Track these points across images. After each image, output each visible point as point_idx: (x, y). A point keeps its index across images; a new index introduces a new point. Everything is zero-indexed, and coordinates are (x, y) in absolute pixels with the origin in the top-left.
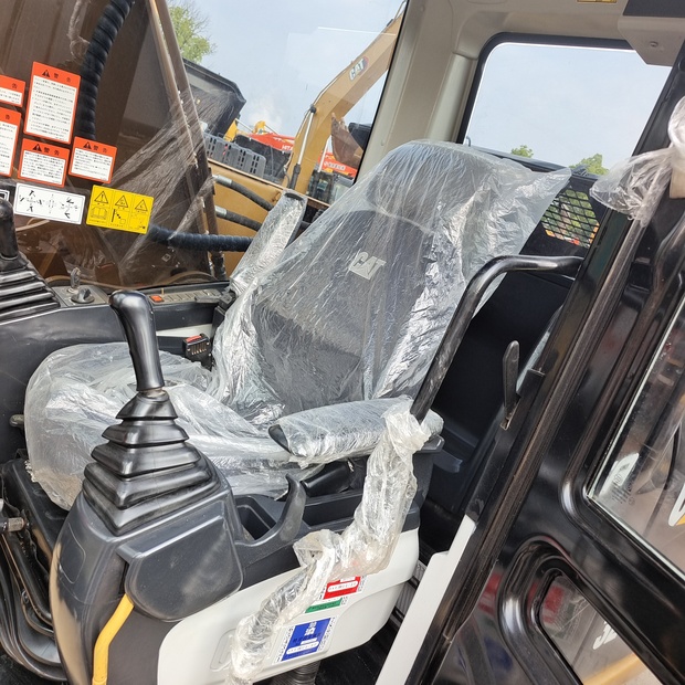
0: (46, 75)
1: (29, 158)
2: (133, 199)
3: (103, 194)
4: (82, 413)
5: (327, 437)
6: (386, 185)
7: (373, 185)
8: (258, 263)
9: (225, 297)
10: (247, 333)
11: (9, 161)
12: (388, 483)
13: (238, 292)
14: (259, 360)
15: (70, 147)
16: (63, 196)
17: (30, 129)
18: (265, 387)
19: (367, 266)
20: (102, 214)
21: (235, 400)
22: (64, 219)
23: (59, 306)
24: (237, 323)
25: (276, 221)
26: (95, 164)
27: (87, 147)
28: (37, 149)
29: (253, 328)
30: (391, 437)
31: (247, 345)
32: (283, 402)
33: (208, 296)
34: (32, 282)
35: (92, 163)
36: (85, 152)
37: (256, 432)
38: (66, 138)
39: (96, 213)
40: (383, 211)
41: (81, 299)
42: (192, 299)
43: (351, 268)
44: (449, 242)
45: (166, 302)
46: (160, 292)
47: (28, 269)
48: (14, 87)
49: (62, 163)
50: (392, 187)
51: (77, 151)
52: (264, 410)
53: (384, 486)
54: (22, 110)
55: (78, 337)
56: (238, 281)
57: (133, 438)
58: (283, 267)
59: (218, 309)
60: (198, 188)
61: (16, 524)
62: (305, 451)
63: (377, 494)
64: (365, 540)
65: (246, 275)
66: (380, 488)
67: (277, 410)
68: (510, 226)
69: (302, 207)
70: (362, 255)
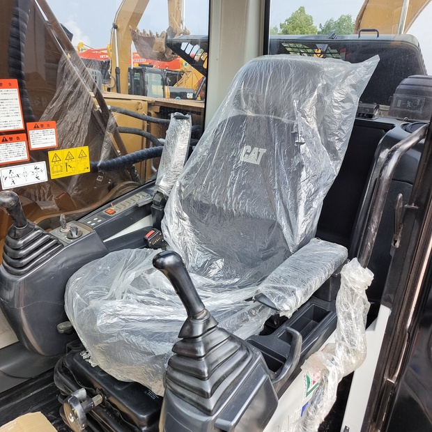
2: (76, 151)
3: (56, 155)
4: (121, 320)
5: (297, 293)
6: (248, 95)
7: (238, 97)
8: (172, 170)
9: (158, 199)
10: (183, 219)
12: (355, 313)
13: (164, 192)
14: (196, 234)
15: (25, 131)
16: (31, 166)
18: (207, 251)
19: (254, 155)
20: (59, 169)
21: (190, 264)
22: (36, 181)
23: (63, 246)
24: (174, 215)
25: (175, 137)
26: (45, 137)
27: (36, 127)
28: (4, 141)
29: (185, 215)
30: (350, 285)
31: (186, 227)
32: (222, 257)
33: (141, 199)
34: (41, 237)
35: (43, 137)
36: (36, 131)
37: (213, 282)
38: (21, 126)
39: (55, 170)
40: (250, 113)
42: (133, 204)
43: (242, 159)
44: (308, 126)
45: (117, 212)
46: (110, 206)
47: (36, 230)
49: (24, 144)
50: (252, 96)
51: (30, 132)
52: (212, 266)
53: (353, 316)
55: (79, 259)
56: (163, 185)
57: (201, 351)
58: (194, 169)
59: (153, 206)
60: (105, 125)
61: (97, 400)
62: (288, 307)
63: (349, 322)
64: (348, 352)
65: (167, 180)
66: (350, 318)
67: (220, 263)
68: (348, 106)
69: (190, 124)
70: (247, 148)
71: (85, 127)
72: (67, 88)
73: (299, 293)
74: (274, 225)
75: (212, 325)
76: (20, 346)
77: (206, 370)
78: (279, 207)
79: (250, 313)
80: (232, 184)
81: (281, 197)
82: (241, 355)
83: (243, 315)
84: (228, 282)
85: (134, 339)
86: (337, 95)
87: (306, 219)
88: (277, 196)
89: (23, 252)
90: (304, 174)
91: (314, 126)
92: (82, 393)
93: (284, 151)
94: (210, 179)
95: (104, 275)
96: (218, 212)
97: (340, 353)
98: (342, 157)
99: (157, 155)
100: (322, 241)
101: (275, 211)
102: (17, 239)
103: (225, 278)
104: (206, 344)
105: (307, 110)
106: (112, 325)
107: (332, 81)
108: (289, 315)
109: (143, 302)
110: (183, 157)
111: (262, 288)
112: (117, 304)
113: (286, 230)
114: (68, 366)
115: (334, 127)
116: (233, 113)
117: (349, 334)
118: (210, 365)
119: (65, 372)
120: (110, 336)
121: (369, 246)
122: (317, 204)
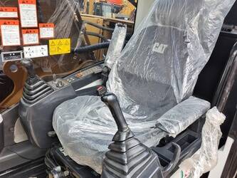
0: (23, 3)
1: (25, 36)
2: (63, 41)
3: (53, 42)
4: (81, 132)
5: (179, 124)
6: (159, 14)
7: (154, 15)
9: (105, 70)
10: (118, 82)
11: (19, 40)
12: (213, 138)
13: (109, 66)
14: (125, 91)
15: (38, 28)
16: (39, 47)
17: (23, 25)
18: (130, 100)
19: (160, 48)
22: (42, 56)
23: (53, 90)
24: (114, 79)
25: (117, 36)
26: (48, 32)
27: (44, 26)
28: (27, 32)
29: (120, 80)
30: (211, 122)
31: (120, 86)
32: (138, 104)
33: (96, 70)
34: (43, 84)
36: (43, 28)
37: (133, 117)
38: (36, 26)
39: (52, 50)
40: (160, 25)
41: (60, 85)
42: (92, 72)
43: (154, 50)
44: (192, 33)
45: (83, 76)
46: (80, 72)
47: (40, 80)
48: (14, 10)
49: (37, 35)
50: (162, 15)
51: (41, 29)
52: (133, 109)
53: (211, 139)
54: (19, 18)
55: (62, 99)
56: (109, 62)
57: (124, 149)
58: (126, 55)
59: (103, 74)
60: (80, 29)
61: (66, 173)
62: (174, 131)
63: (209, 143)
64: (207, 160)
65: (111, 60)
66: (210, 141)
67: (137, 107)
68: (217, 22)
69: (126, 30)
70: (157, 44)
71: (69, 29)
72: (61, 8)
73: (181, 124)
74: (169, 88)
75: (131, 136)
76: (29, 142)
77: (126, 160)
78: (172, 77)
79: (152, 134)
80: (147, 63)
81: (174, 72)
82: (146, 154)
83: (148, 135)
84: (141, 118)
85: (87, 142)
86: (211, 16)
87: (188, 86)
88: (172, 71)
89: (33, 92)
90: (188, 59)
91: (196, 33)
92: (59, 168)
93: (178, 46)
94: (135, 60)
95: (74, 108)
96: (138, 79)
97: (202, 160)
98: (211, 51)
99: (106, 47)
100: (196, 98)
101: (170, 80)
102: (30, 84)
103: (139, 116)
104: (127, 146)
105: (193, 24)
106: (77, 134)
107: (209, 7)
108: (174, 136)
109: (94, 123)
110: (121, 48)
111: (160, 120)
112: (80, 123)
113: (175, 90)
114: (52, 154)
115: (208, 34)
116: (150, 24)
117: (209, 150)
118: (128, 157)
119: (51, 157)
120: (75, 139)
121: (224, 100)
122: (195, 77)
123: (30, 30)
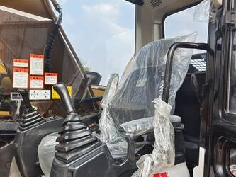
0: (34, 57)
1: (32, 81)
11: (26, 84)
17: (31, 73)
27: (49, 75)
28: (34, 79)
34: (36, 115)
38: (42, 74)
39: (54, 95)
40: (142, 67)
41: (53, 118)
43: (137, 86)
48: (25, 62)
49: (42, 81)
51: (46, 77)
54: (29, 68)
57: (67, 128)
62: (131, 130)
102: (25, 113)
104: (71, 126)
123: (36, 77)
